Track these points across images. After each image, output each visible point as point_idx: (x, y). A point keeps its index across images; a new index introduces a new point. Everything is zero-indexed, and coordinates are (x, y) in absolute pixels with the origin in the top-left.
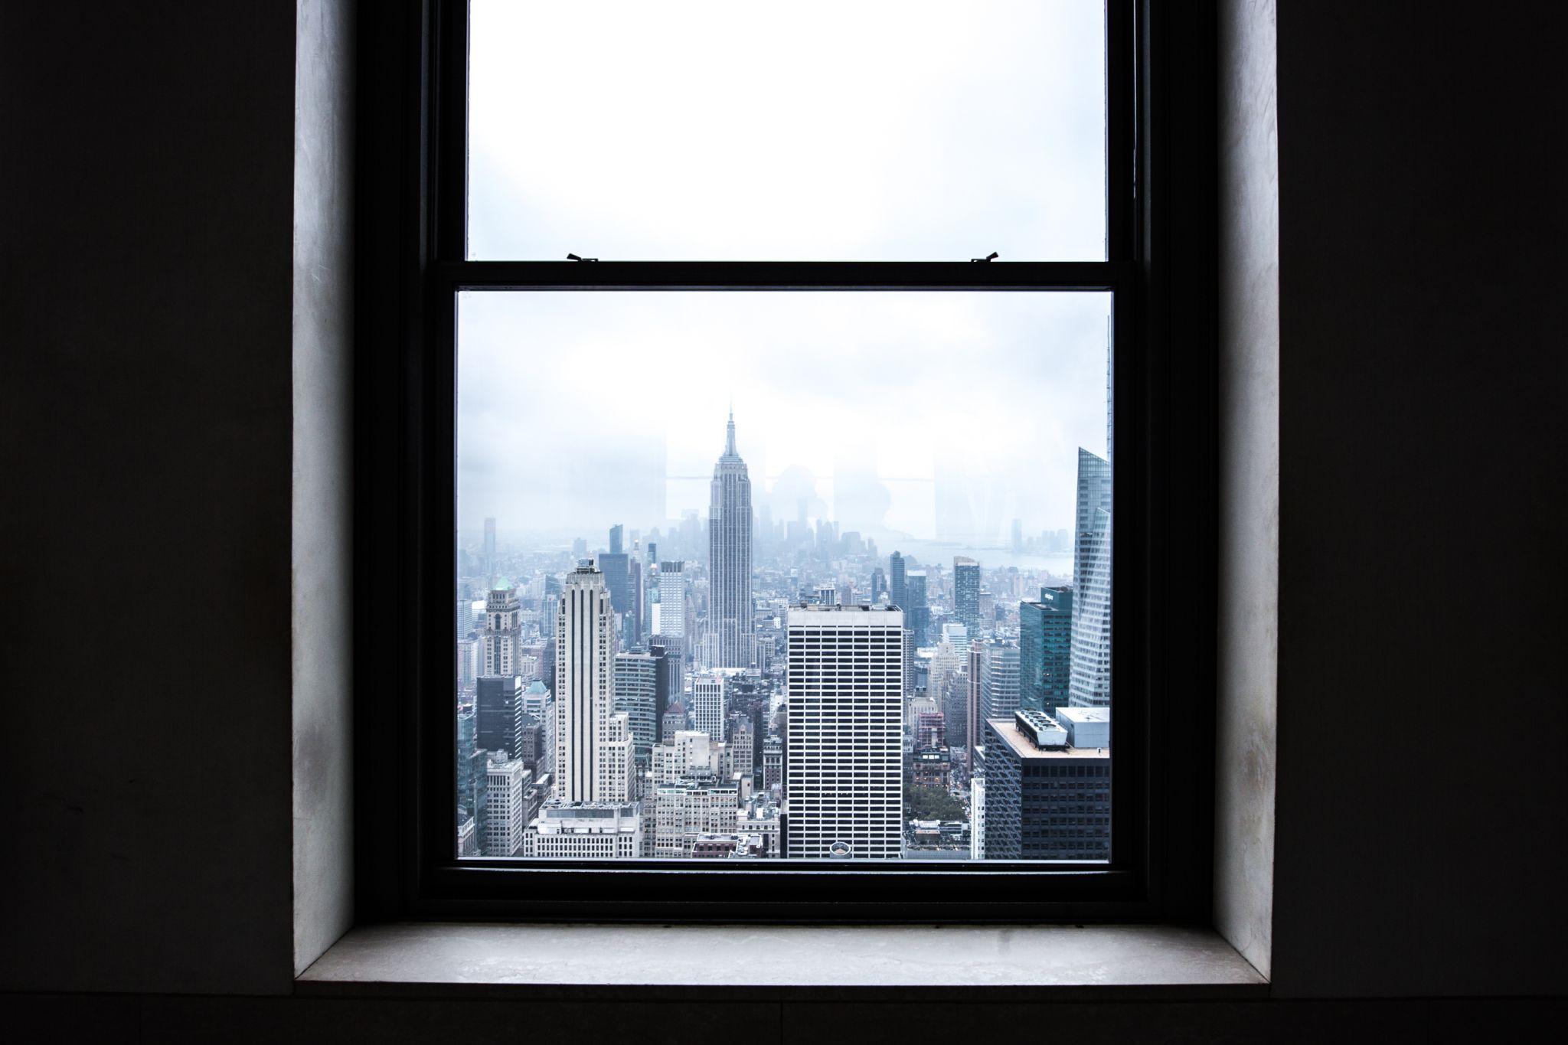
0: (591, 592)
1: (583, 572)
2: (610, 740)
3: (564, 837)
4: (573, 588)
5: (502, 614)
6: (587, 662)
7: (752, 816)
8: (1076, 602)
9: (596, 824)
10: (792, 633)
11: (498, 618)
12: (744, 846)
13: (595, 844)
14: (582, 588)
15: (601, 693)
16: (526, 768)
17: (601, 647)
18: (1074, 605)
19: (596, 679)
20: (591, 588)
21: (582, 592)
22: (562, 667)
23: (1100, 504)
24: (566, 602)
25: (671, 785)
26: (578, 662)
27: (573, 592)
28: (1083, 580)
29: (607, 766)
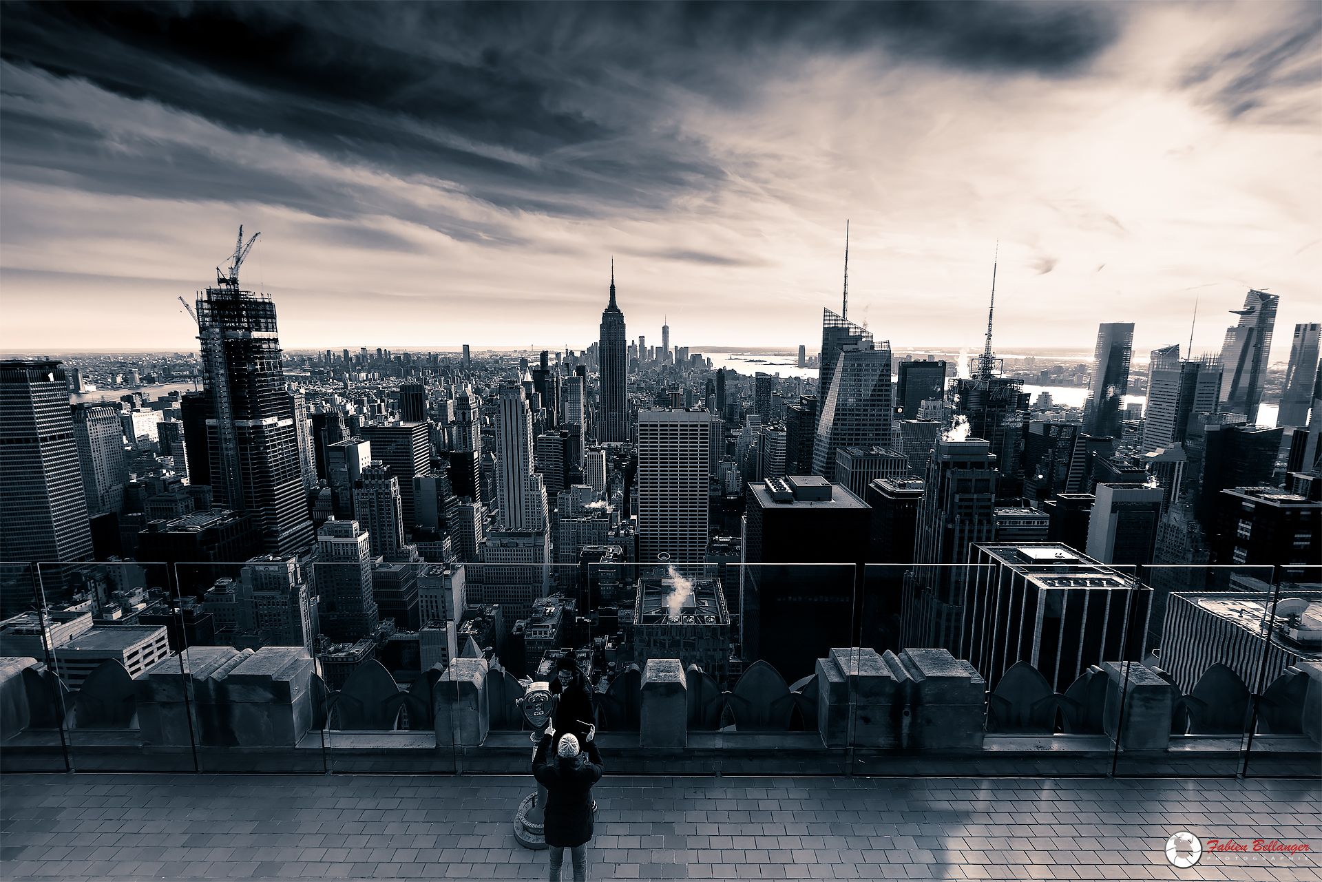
0: (517, 401)
1: (510, 388)
2: (531, 490)
3: (502, 548)
4: (506, 398)
5: (466, 411)
7: (617, 534)
8: (818, 406)
9: (521, 541)
10: (641, 426)
11: (464, 414)
12: (611, 553)
13: (521, 553)
14: (511, 398)
15: (524, 462)
16: (484, 505)
19: (521, 454)
20: (516, 398)
21: (511, 401)
22: (500, 447)
24: (502, 406)
25: (569, 517)
26: (510, 443)
27: (505, 400)
28: (823, 393)
29: (530, 506)
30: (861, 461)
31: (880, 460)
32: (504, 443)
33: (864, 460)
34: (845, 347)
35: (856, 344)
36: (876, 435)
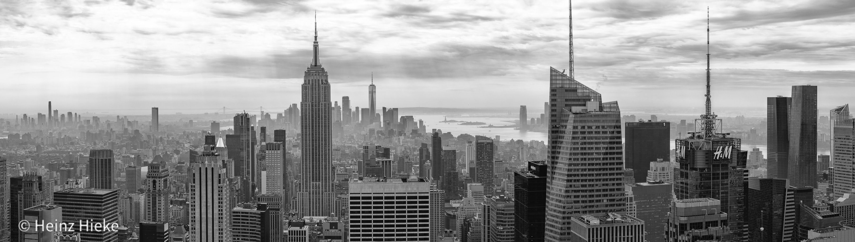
0: (213, 169)
1: (207, 155)
4: (200, 166)
5: (157, 180)
6: (210, 216)
8: (549, 172)
10: (352, 198)
11: (154, 182)
14: (206, 166)
17: (219, 206)
18: (548, 175)
20: (213, 166)
21: (206, 168)
22: (193, 219)
23: (564, 106)
24: (196, 175)
26: (204, 216)
27: (200, 168)
28: (553, 158)
30: (597, 229)
31: (616, 227)
32: (197, 215)
33: (601, 229)
34: (575, 109)
35: (585, 105)
36: (611, 200)
